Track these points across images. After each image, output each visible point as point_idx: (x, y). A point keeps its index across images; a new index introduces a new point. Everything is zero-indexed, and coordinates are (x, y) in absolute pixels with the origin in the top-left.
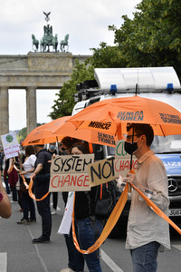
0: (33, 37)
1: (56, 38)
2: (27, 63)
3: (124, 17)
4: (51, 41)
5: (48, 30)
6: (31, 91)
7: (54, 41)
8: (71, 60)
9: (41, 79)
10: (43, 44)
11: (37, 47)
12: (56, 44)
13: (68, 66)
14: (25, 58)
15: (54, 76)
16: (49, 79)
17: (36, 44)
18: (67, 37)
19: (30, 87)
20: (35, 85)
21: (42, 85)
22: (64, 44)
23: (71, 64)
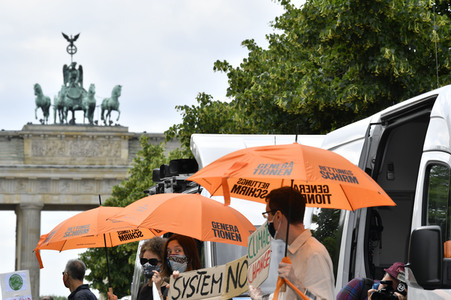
0: (38, 90)
1: (92, 93)
2: (20, 150)
3: (249, 44)
4: (79, 99)
5: (73, 74)
6: (30, 214)
7: (86, 99)
8: (125, 144)
9: (53, 188)
10: (60, 107)
11: (46, 113)
12: (92, 108)
13: (117, 157)
14: (18, 137)
15: (85, 180)
16: (73, 188)
17: (44, 106)
18: (117, 93)
19: (26, 206)
20: (38, 199)
21: (55, 200)
22: (111, 107)
23: (125, 153)
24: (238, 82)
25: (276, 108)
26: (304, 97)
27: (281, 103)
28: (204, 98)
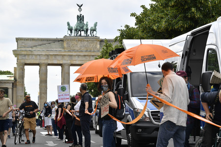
0: (68, 24)
1: (87, 25)
2: (62, 45)
3: (143, 7)
4: (83, 27)
5: (80, 18)
6: (66, 67)
7: (85, 27)
8: (99, 43)
9: (74, 58)
10: (76, 30)
11: (71, 32)
12: (87, 30)
13: (96, 47)
14: (61, 41)
15: (85, 56)
16: (80, 58)
17: (71, 30)
18: (96, 25)
19: (65, 64)
20: (69, 62)
21: (74, 62)
23: (98, 46)
24: (139, 20)
25: (153, 30)
26: (163, 26)
27: (155, 28)
28: (127, 26)
